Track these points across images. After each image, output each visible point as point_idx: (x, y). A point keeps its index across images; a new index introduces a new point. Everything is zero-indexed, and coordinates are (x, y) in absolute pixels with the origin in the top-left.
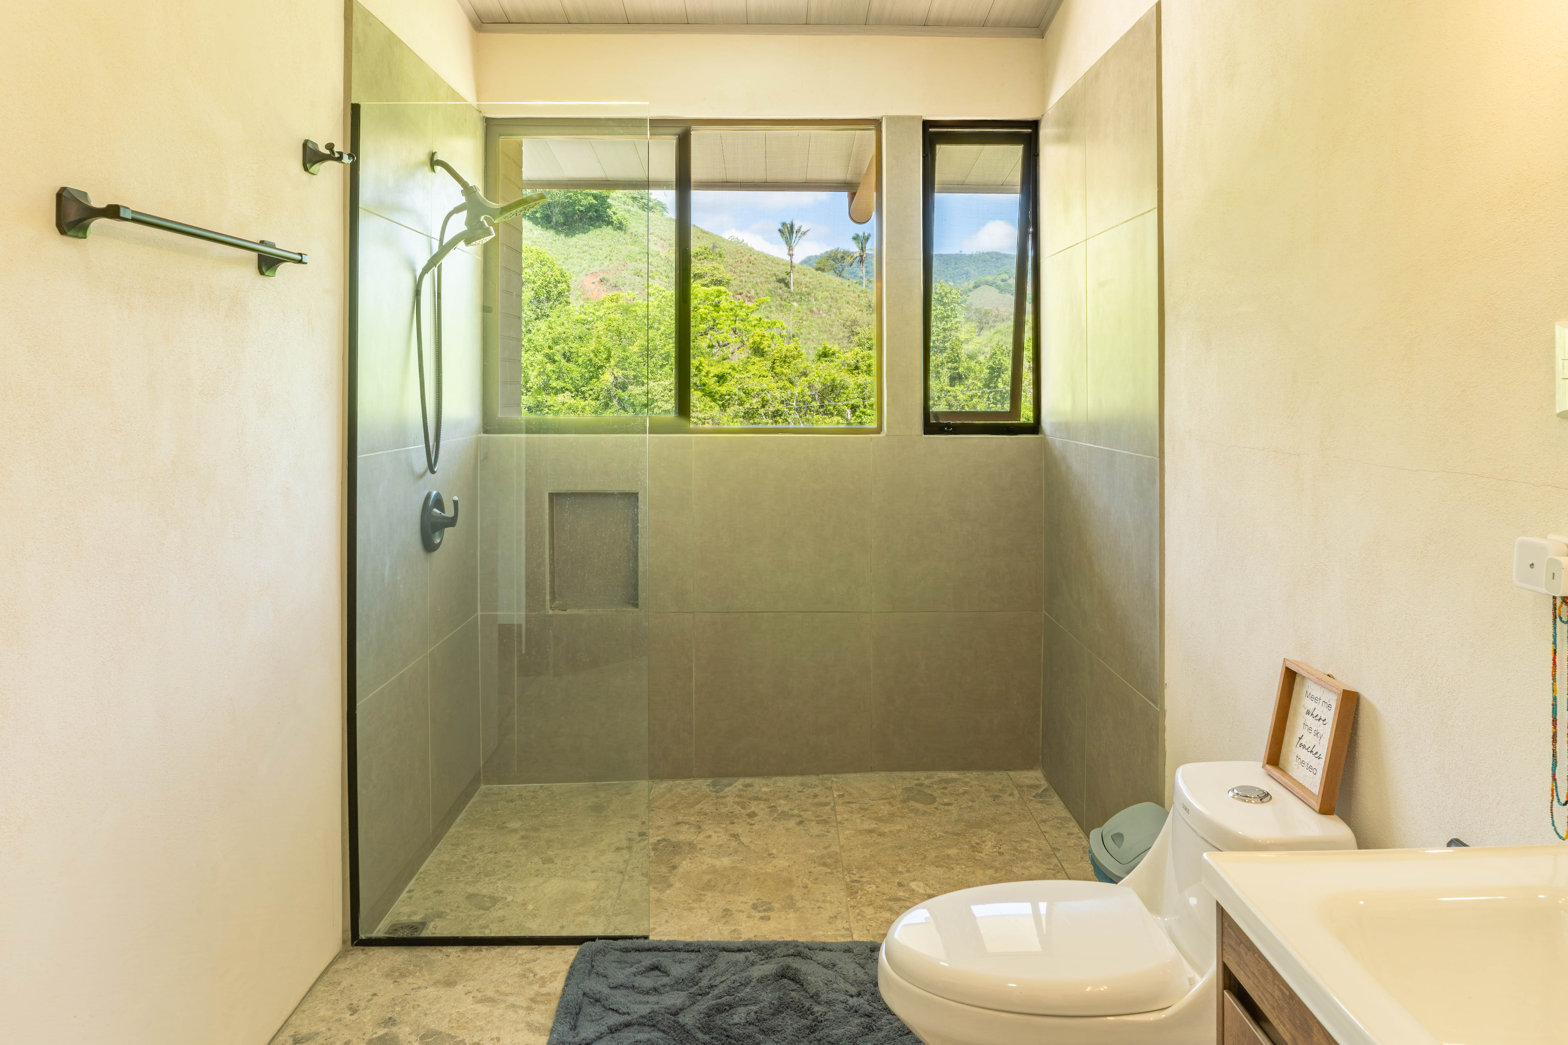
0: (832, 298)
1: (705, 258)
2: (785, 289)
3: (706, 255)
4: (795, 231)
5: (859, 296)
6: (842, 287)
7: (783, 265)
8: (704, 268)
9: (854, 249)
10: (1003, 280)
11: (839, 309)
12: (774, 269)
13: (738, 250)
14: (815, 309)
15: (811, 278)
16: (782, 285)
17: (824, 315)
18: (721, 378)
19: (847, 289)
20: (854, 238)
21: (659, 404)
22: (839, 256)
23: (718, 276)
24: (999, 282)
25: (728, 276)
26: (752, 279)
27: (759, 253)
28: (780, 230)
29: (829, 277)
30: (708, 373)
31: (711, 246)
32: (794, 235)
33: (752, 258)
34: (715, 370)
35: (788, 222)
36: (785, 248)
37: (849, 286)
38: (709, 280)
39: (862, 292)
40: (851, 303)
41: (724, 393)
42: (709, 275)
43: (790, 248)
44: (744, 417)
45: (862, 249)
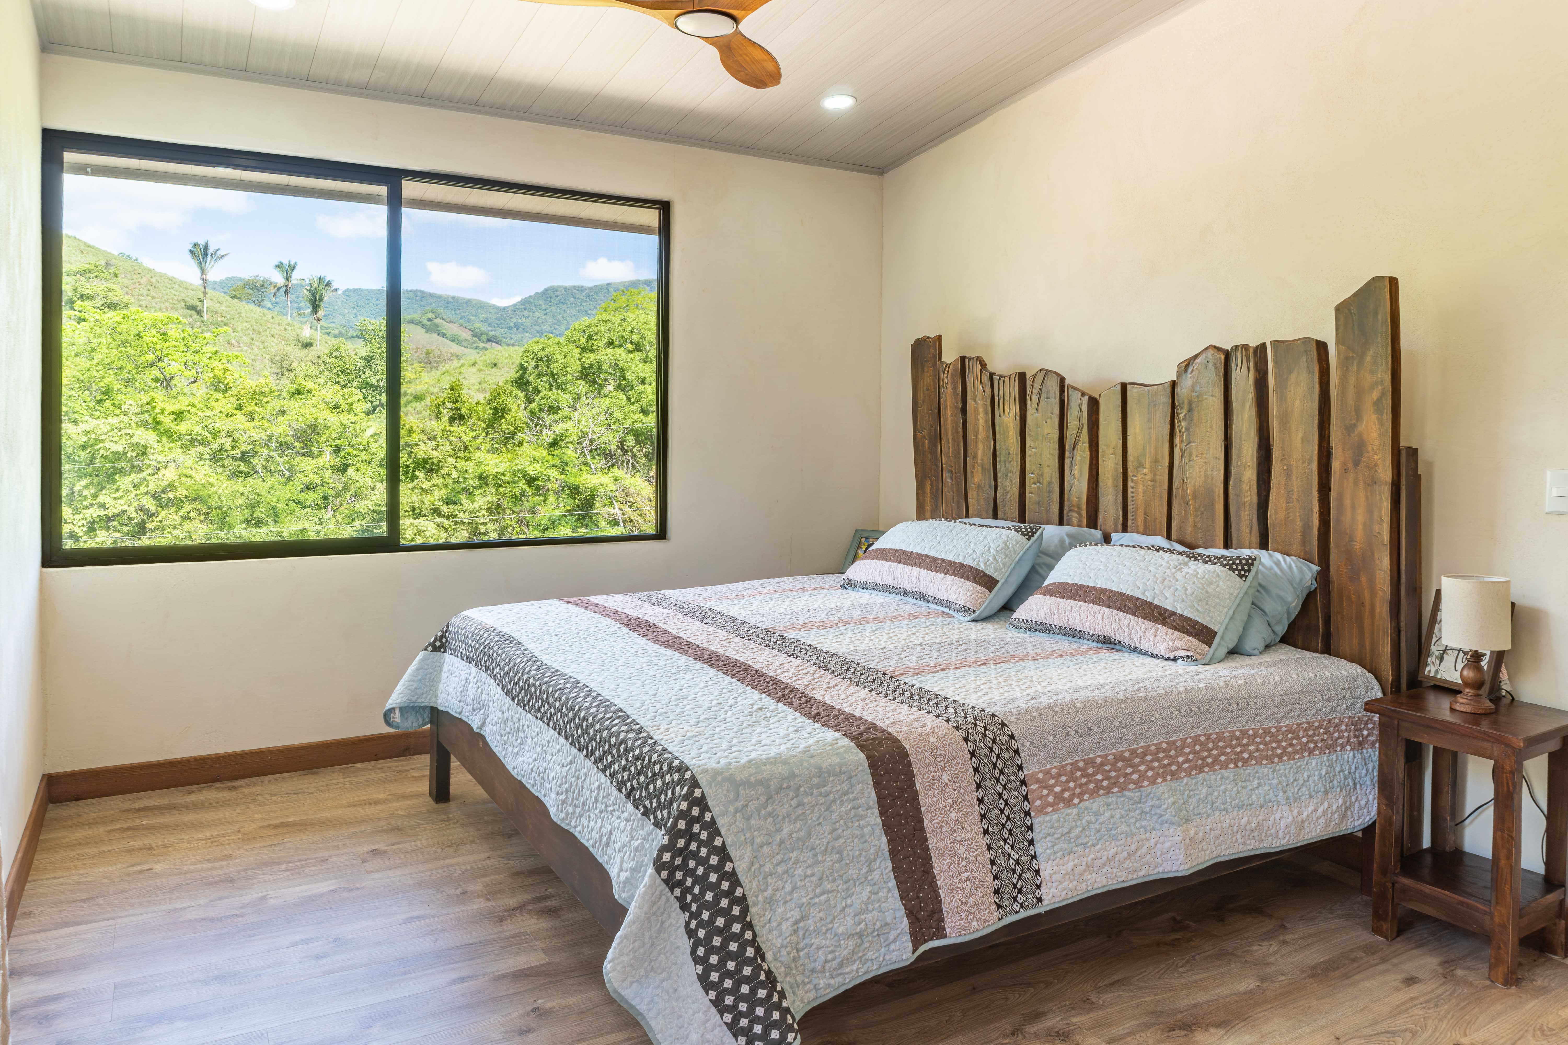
0: (254, 330)
1: (96, 277)
2: (196, 317)
3: (96, 274)
4: (209, 253)
5: (285, 330)
6: (265, 318)
7: (193, 290)
8: (95, 288)
9: (278, 279)
10: (429, 320)
11: (263, 343)
12: (182, 295)
13: (135, 270)
14: (234, 341)
15: (227, 307)
16: (193, 313)
17: (245, 348)
18: (179, 416)
19: (272, 321)
20: (278, 266)
21: (107, 445)
22: (258, 284)
23: (115, 299)
24: (426, 322)
25: (126, 299)
26: (154, 304)
27: (162, 276)
28: (191, 251)
29: (247, 308)
30: (163, 410)
31: (103, 263)
32: (209, 257)
33: (154, 280)
34: (170, 408)
35: (202, 242)
36: (197, 271)
37: (273, 318)
38: (101, 302)
39: (288, 324)
40: (277, 336)
41: (184, 432)
42: (102, 296)
43: (203, 272)
44: (210, 459)
45: (287, 279)
